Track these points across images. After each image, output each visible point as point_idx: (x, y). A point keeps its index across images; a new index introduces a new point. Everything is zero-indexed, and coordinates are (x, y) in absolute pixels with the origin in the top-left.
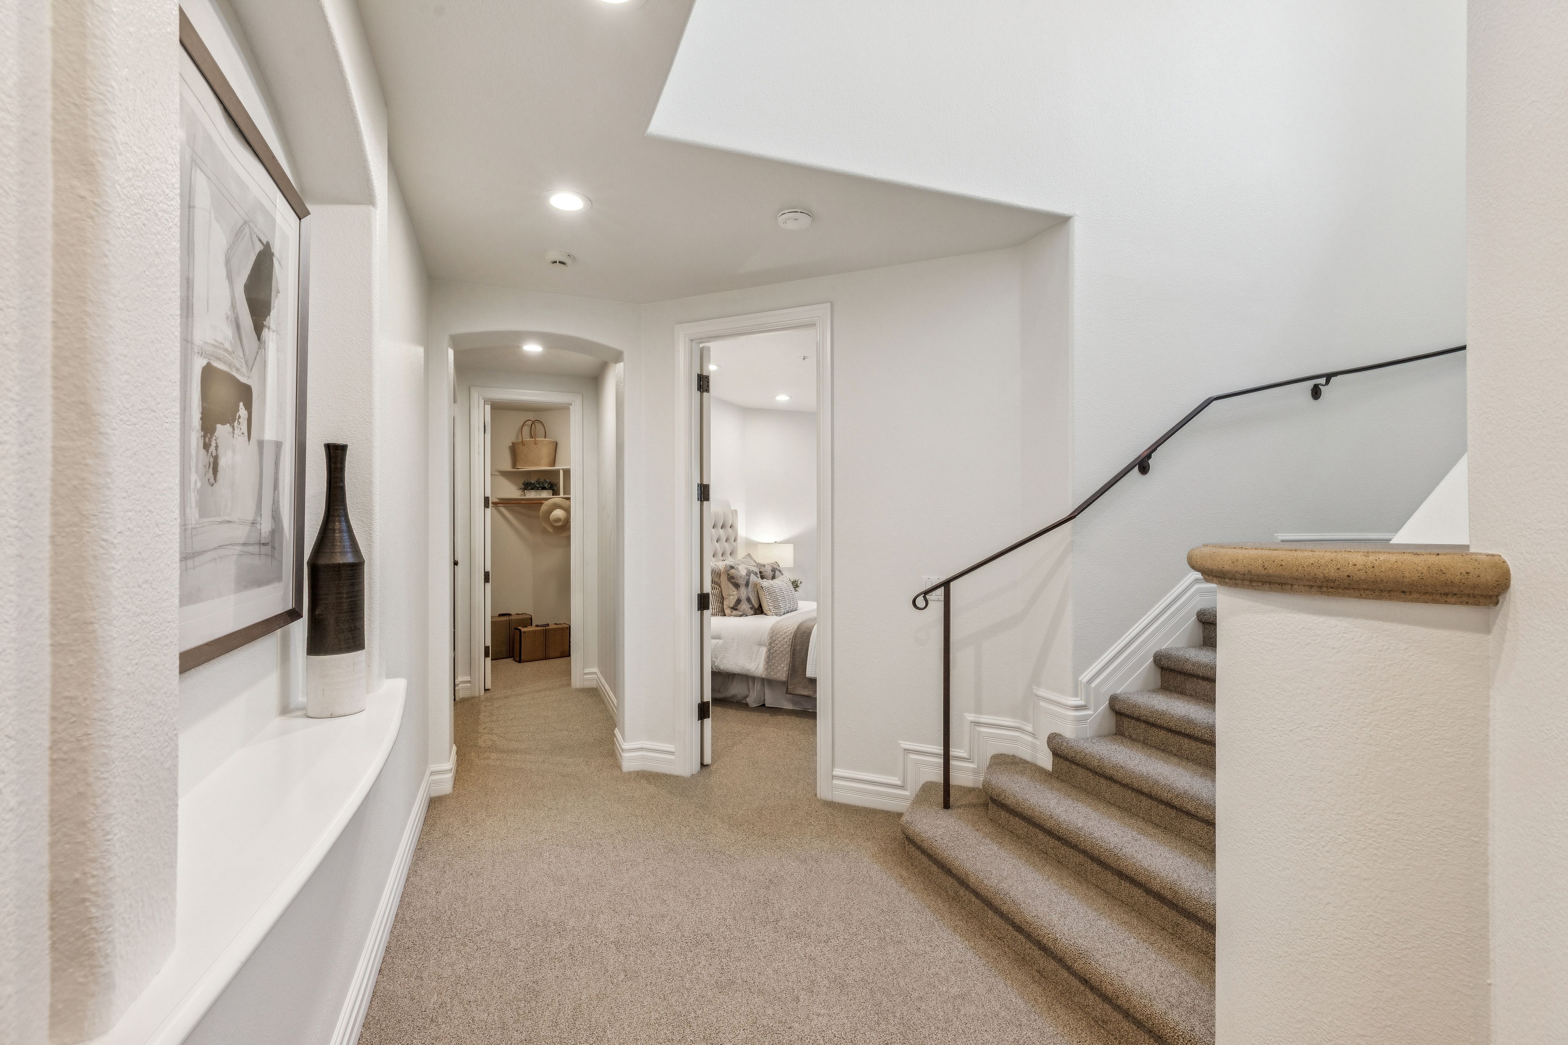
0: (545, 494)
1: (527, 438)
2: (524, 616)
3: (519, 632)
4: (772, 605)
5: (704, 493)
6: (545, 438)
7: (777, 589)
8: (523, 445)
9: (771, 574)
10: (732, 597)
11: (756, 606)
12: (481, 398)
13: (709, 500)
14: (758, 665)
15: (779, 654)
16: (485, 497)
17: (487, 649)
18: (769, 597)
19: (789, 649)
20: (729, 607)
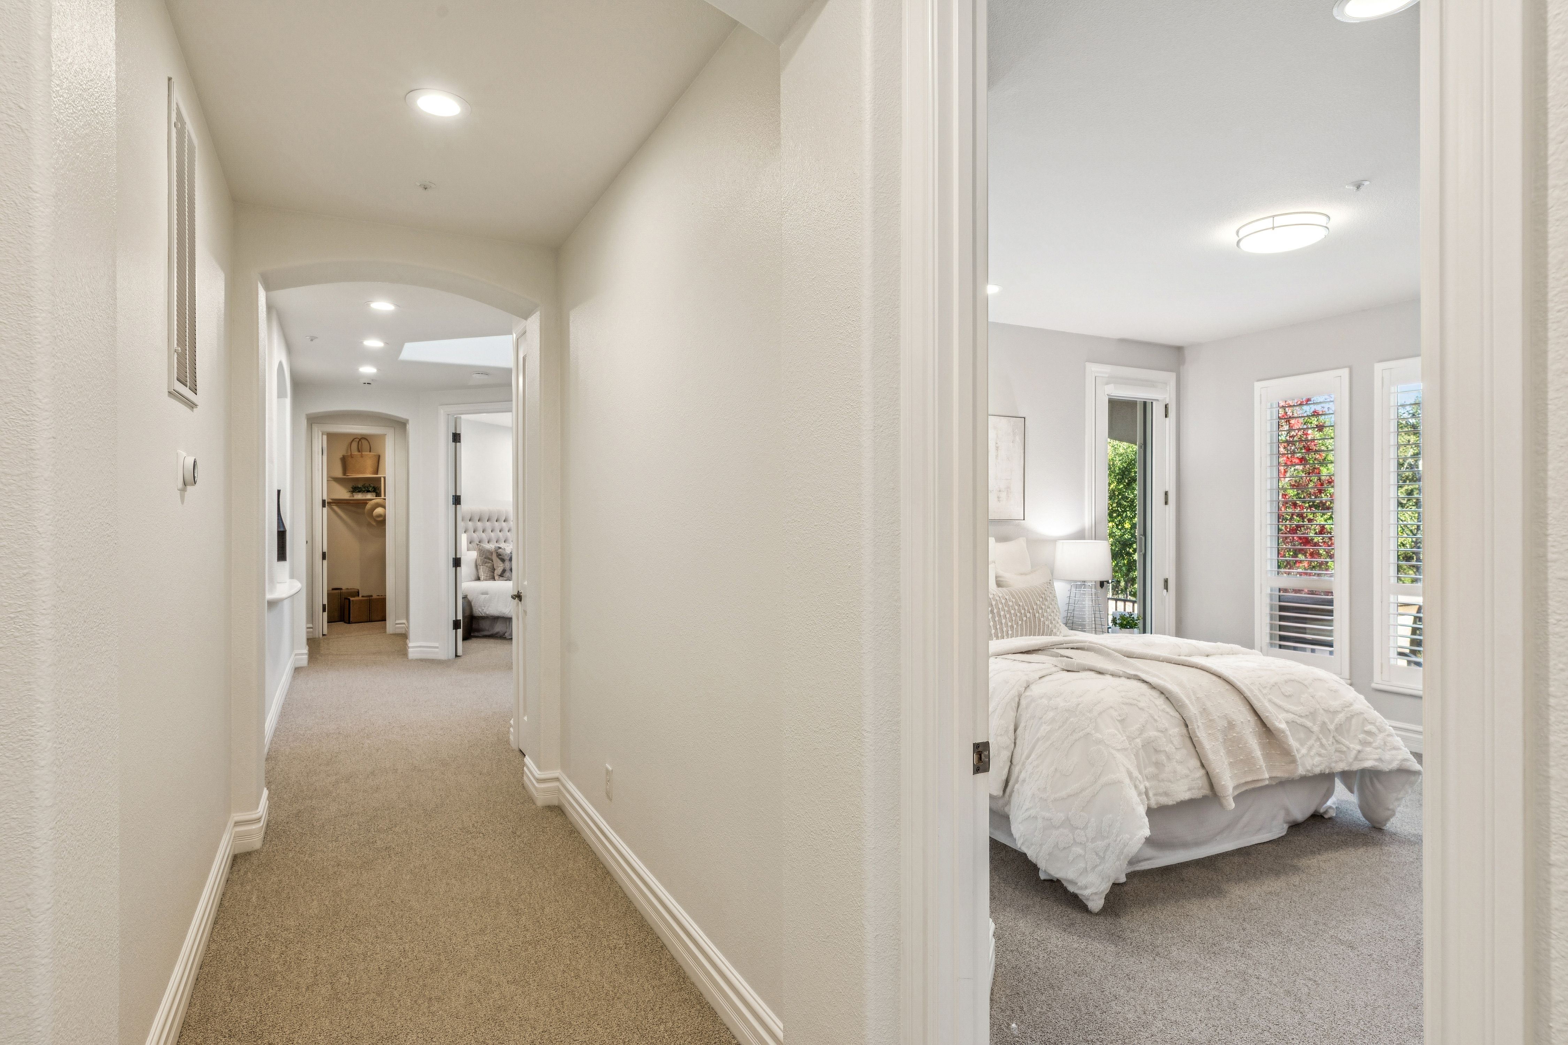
0: (369, 496)
1: (355, 453)
2: (352, 590)
3: (348, 600)
5: (457, 500)
6: (370, 452)
8: (352, 457)
12: (320, 431)
13: (460, 504)
16: (322, 500)
17: (324, 606)
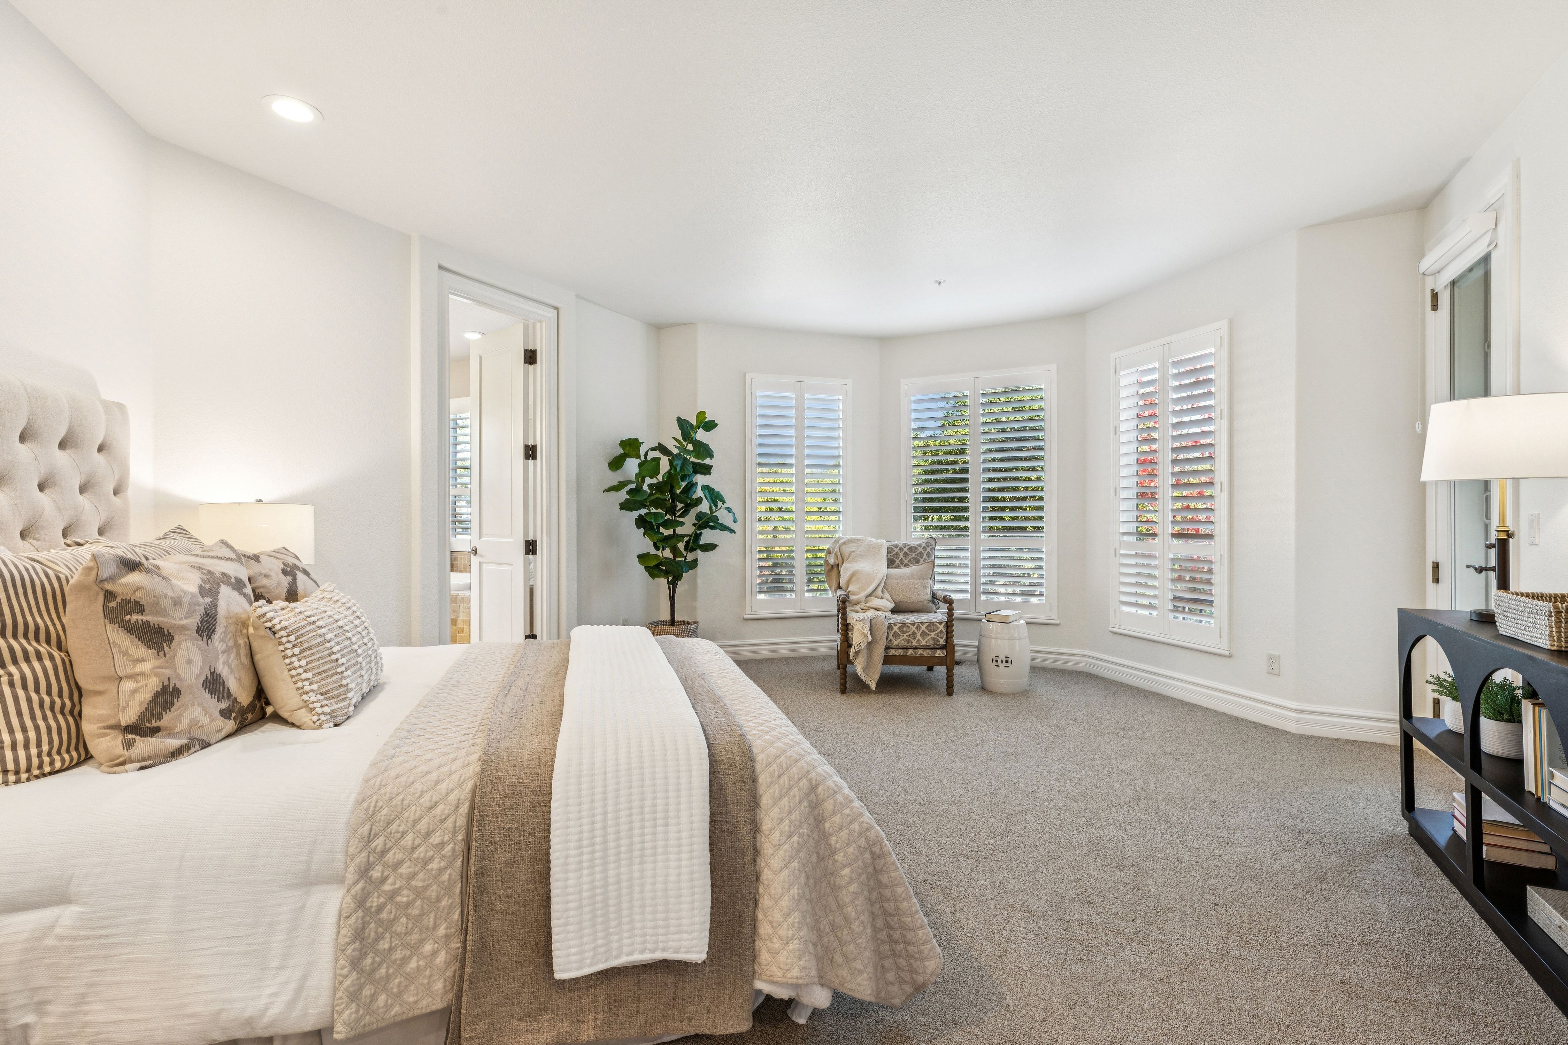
4: (315, 687)
7: (331, 631)
9: (285, 581)
10: (127, 686)
11: (244, 697)
14: (304, 978)
15: (409, 904)
18: (303, 662)
19: (453, 873)
20: (115, 727)
